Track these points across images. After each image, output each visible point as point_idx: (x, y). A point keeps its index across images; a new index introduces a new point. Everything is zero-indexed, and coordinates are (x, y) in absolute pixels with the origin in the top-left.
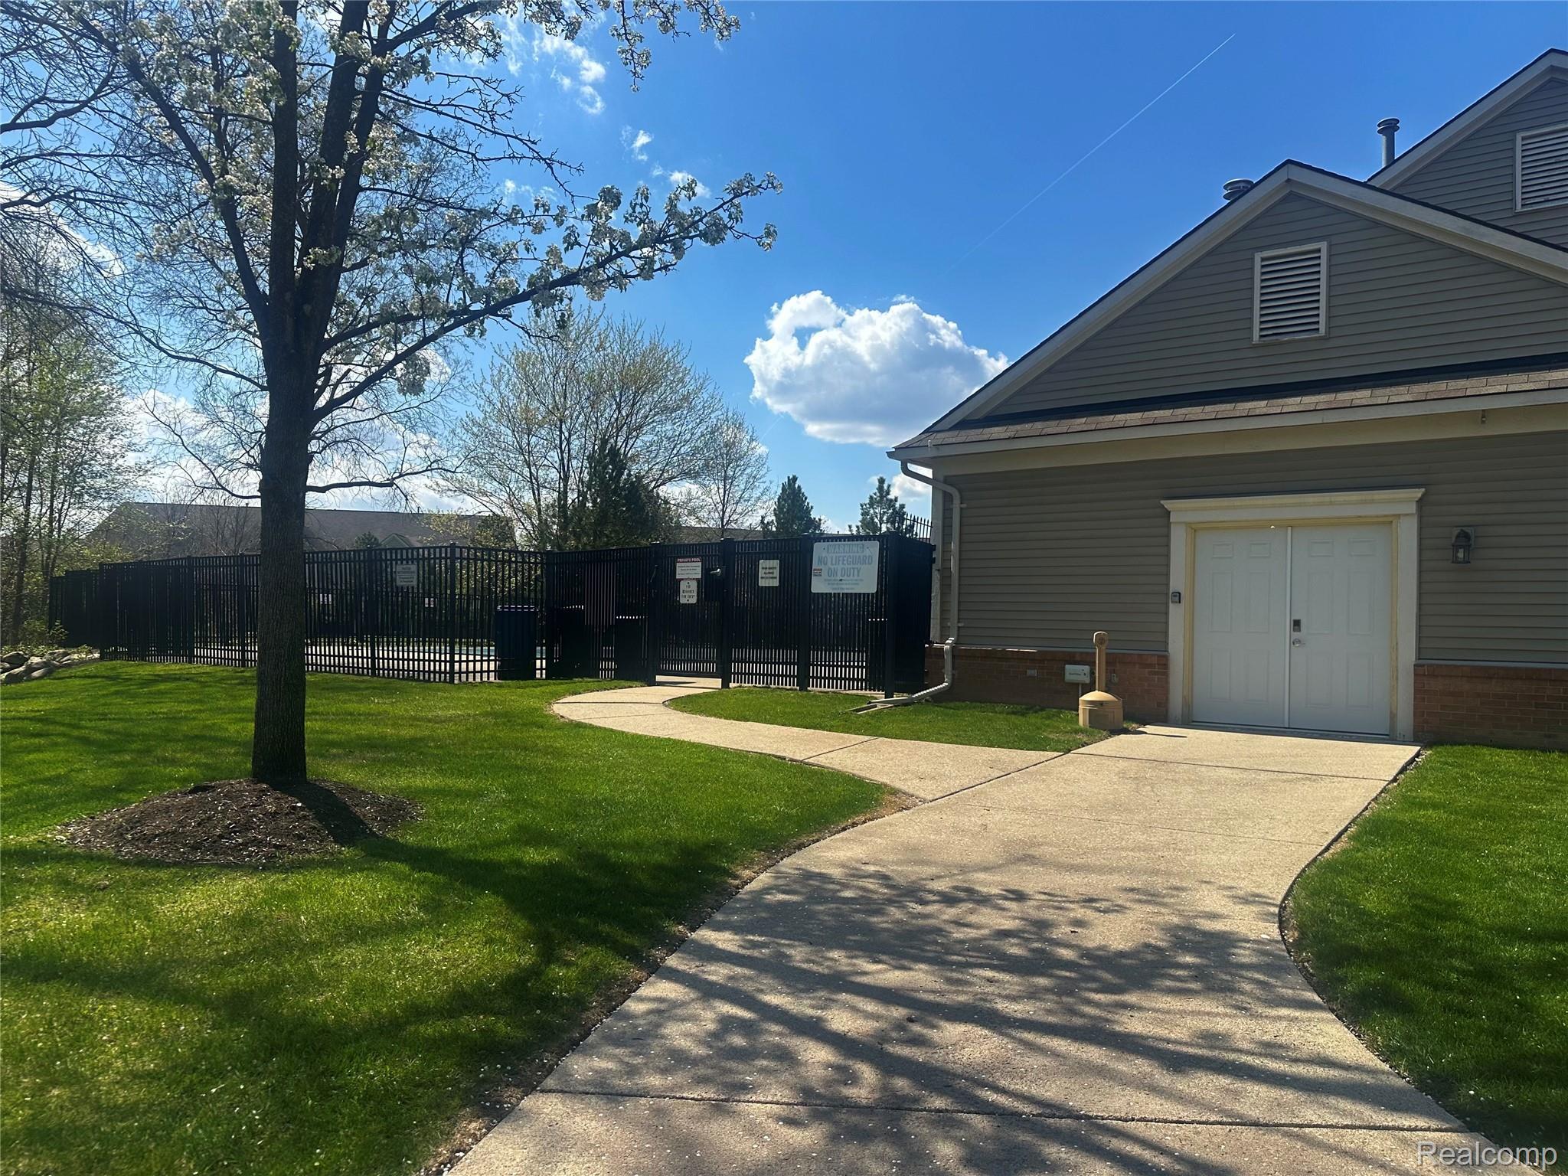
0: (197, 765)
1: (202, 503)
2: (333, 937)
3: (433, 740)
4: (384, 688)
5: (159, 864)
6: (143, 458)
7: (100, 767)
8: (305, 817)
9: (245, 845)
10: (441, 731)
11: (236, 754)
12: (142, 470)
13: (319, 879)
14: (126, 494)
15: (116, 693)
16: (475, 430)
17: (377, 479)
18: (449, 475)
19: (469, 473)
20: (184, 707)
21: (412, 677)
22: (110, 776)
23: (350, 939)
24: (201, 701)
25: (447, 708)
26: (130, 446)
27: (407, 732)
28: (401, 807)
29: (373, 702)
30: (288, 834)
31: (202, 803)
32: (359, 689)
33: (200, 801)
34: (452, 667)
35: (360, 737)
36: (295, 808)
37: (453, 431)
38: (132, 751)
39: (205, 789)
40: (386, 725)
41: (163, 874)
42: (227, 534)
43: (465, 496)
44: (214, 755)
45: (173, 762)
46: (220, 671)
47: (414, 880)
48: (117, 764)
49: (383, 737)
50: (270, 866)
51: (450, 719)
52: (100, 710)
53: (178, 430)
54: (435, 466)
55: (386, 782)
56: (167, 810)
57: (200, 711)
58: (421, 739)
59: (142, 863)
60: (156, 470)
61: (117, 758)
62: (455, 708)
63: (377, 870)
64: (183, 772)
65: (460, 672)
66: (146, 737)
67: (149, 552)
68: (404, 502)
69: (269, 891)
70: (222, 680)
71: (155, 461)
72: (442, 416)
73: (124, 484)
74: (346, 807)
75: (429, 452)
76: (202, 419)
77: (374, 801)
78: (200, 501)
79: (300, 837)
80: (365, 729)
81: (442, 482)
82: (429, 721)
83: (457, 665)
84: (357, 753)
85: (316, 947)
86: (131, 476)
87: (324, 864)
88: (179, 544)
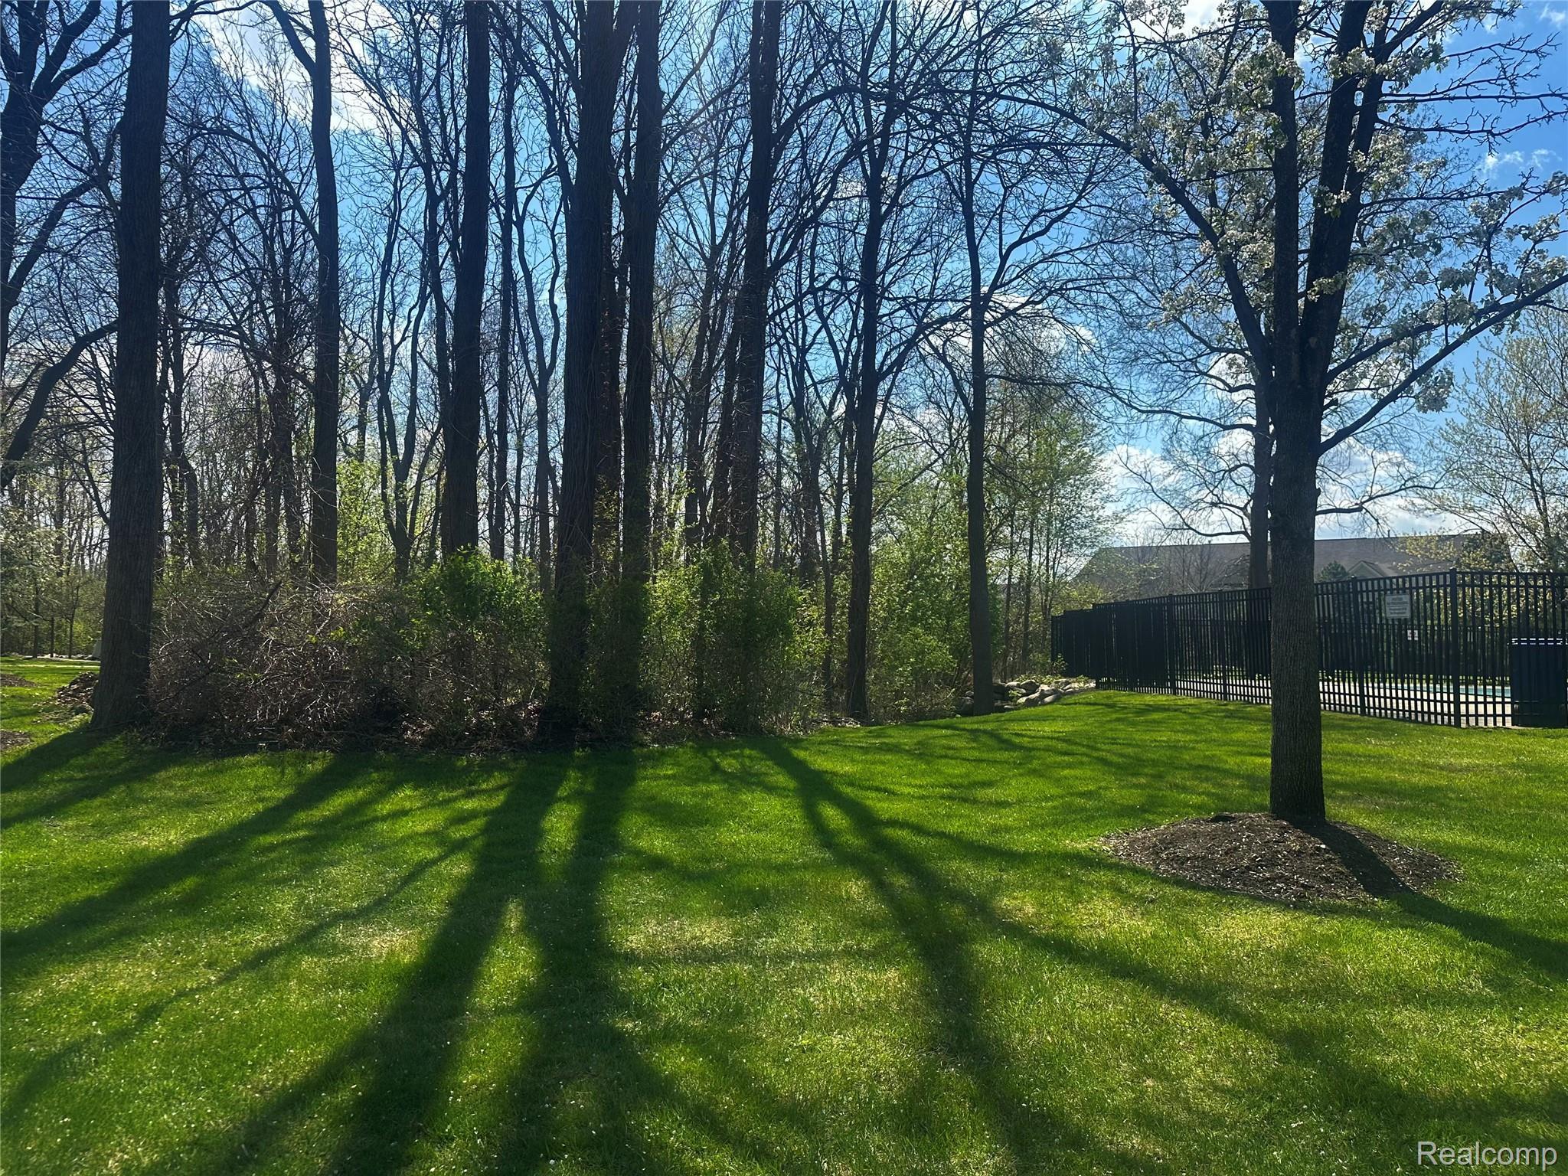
0: (1209, 794)
1: (1172, 543)
2: (1386, 994)
3: (1453, 791)
4: (1380, 729)
5: (1195, 886)
6: (1121, 506)
7: (1123, 787)
8: (1330, 859)
9: (1273, 880)
10: (1460, 781)
11: (1241, 787)
12: (1118, 518)
13: (1359, 928)
14: (1105, 541)
15: (1118, 720)
16: (1458, 438)
17: (1345, 505)
18: (1426, 492)
19: (1452, 487)
20: (1180, 737)
21: (1408, 718)
22: (1133, 797)
23: (1406, 1002)
24: (1194, 732)
25: (1461, 756)
26: (1107, 499)
27: (1419, 779)
28: (1432, 863)
29: (1370, 743)
30: (1315, 875)
31: (1227, 833)
32: (1350, 728)
33: (1225, 831)
34: (1457, 709)
35: (1366, 781)
36: (1319, 849)
37: (1431, 444)
38: (1146, 775)
39: (1226, 819)
40: (1393, 770)
41: (1200, 897)
42: (1192, 571)
43: (1448, 514)
44: (1222, 786)
45: (1184, 789)
46: (1205, 703)
47: (1470, 949)
48: (1136, 786)
49: (1394, 783)
50: (1299, 905)
51: (1468, 769)
52: (1109, 734)
53: (1148, 479)
54: (1409, 484)
55: (1408, 832)
56: (1195, 835)
57: (1197, 742)
58: (1439, 789)
59: (1179, 882)
60: (1130, 517)
61: (1135, 780)
62: (1468, 756)
63: (1421, 929)
64: (1194, 799)
65: (1468, 715)
66: (1155, 763)
67: (1124, 591)
68: (1375, 527)
69: (1307, 930)
70: (1209, 711)
71: (1129, 510)
72: (1417, 429)
73: (1104, 532)
74: (1374, 856)
75: (1402, 470)
76: (1168, 466)
77: (1402, 853)
78: (1168, 543)
79: (1327, 880)
80: (1370, 772)
81: (1418, 501)
82: (1442, 768)
83: (1463, 707)
84: (1367, 797)
85: (1369, 1000)
86: (1109, 525)
87: (1360, 914)
88: (1150, 582)
